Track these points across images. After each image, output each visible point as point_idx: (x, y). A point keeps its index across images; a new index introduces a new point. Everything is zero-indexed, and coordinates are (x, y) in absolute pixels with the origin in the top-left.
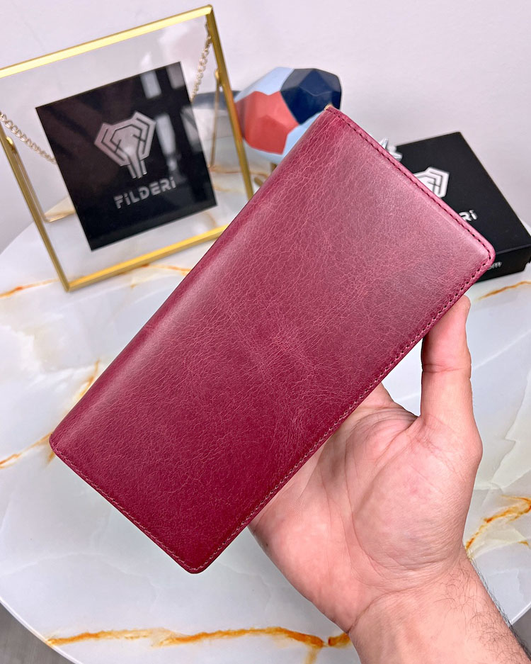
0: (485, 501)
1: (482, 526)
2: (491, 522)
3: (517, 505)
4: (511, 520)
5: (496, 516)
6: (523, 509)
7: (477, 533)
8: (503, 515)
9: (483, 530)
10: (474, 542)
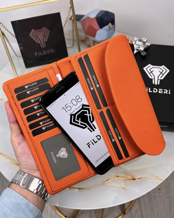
0: (120, 171)
1: (114, 177)
2: (118, 177)
3: (129, 177)
4: (124, 180)
5: (120, 176)
6: (129, 179)
7: (112, 178)
8: (123, 177)
9: (114, 178)
10: (109, 180)
